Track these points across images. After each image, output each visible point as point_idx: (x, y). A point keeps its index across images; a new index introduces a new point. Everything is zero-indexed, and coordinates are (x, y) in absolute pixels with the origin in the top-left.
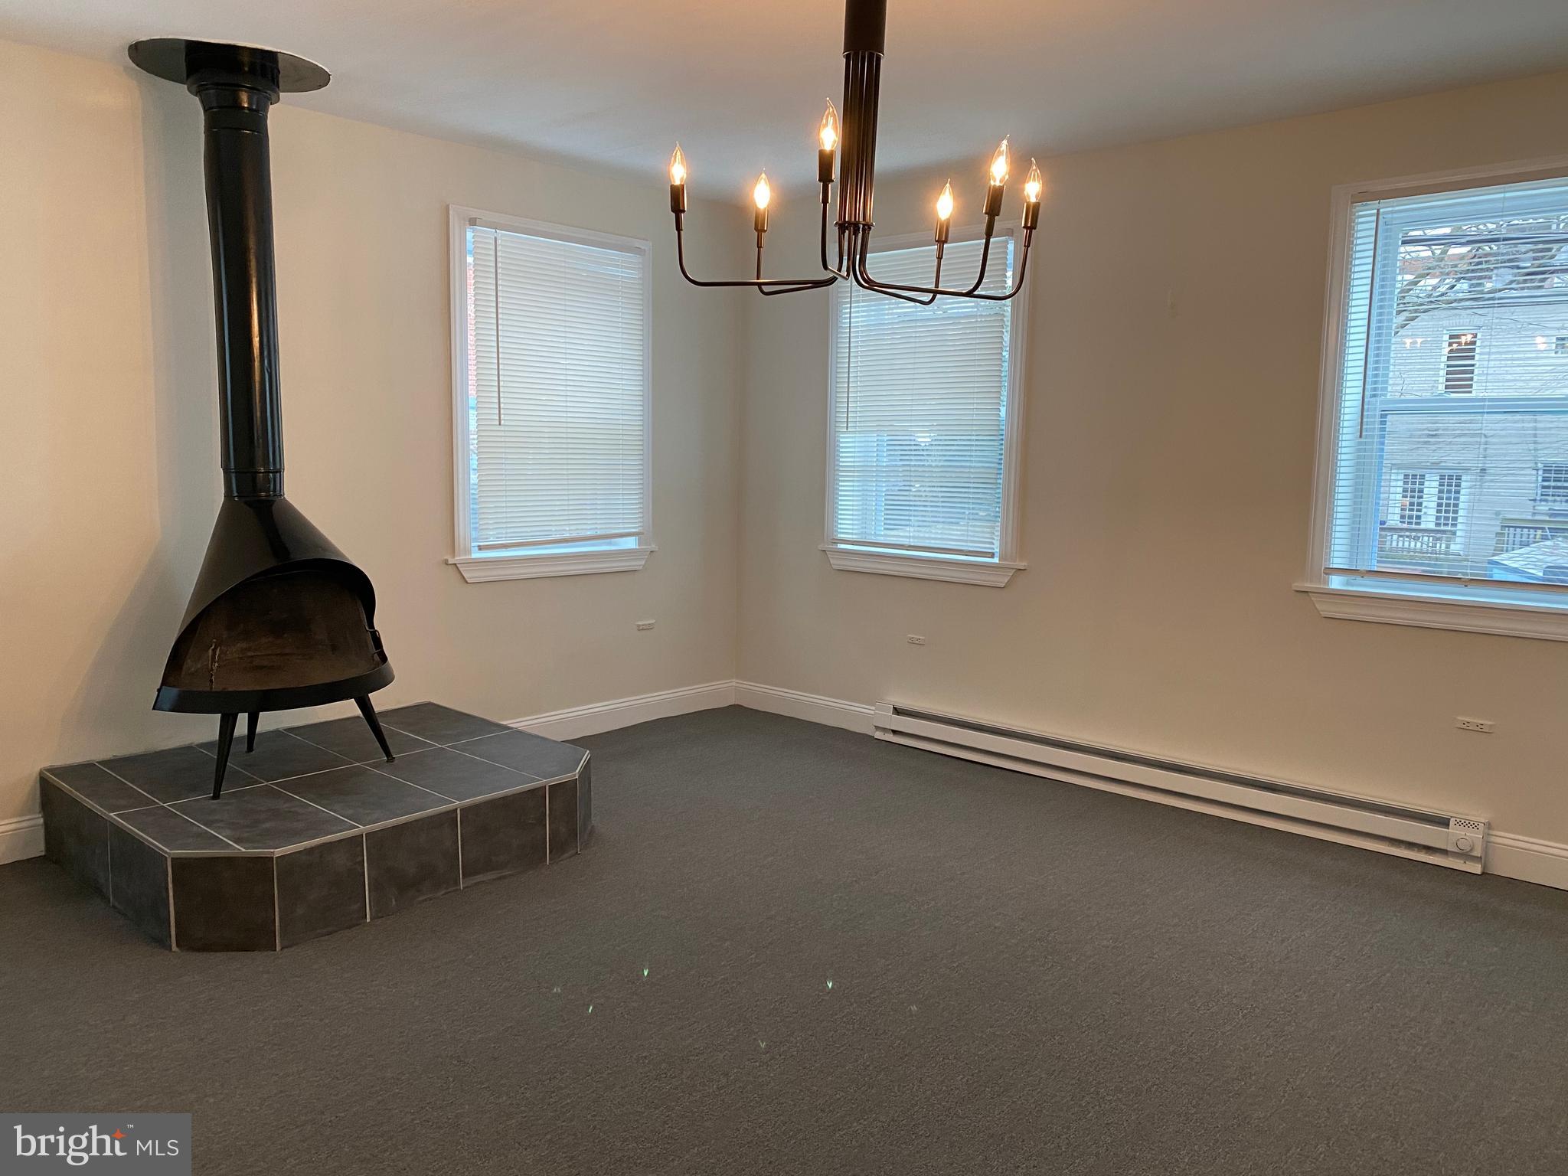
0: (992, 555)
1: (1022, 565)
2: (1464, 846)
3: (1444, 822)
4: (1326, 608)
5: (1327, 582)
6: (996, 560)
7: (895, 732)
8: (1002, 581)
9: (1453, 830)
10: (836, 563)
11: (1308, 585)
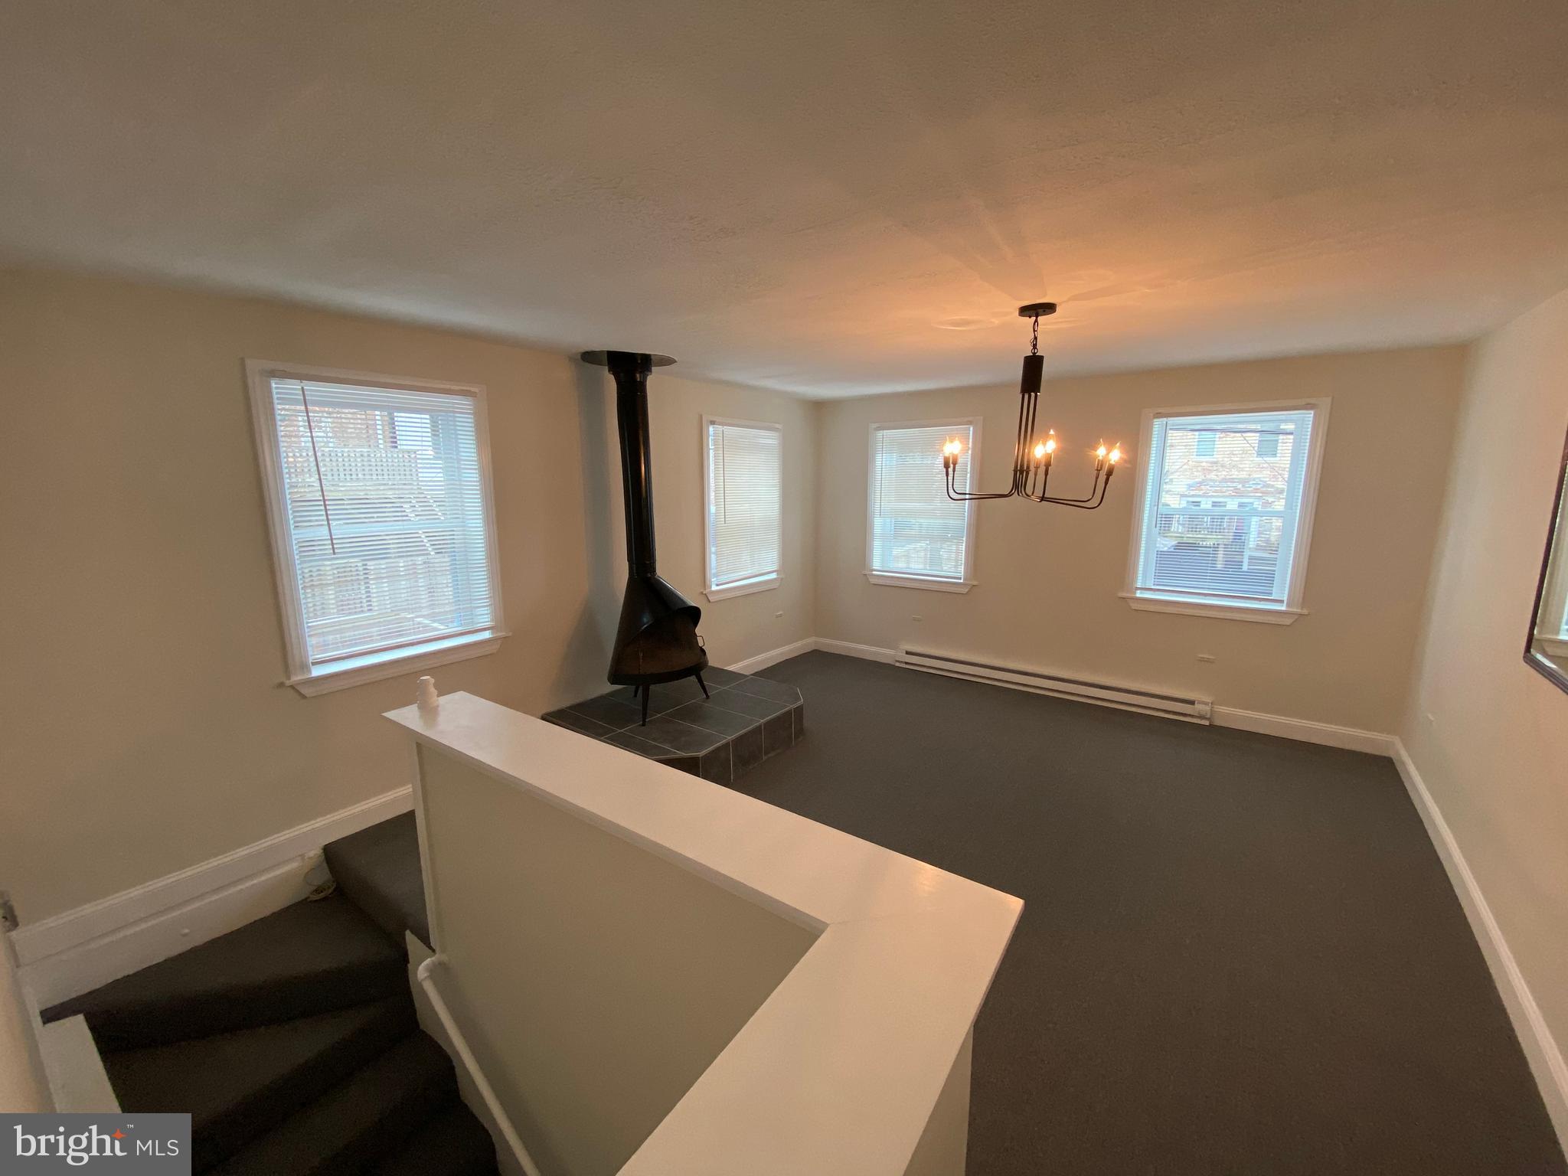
0: (960, 579)
1: (975, 583)
2: (1203, 713)
3: (1192, 703)
4: (1134, 606)
5: (1135, 593)
6: (962, 581)
7: (906, 663)
8: (965, 590)
9: (1197, 706)
10: (873, 581)
11: (1125, 595)
